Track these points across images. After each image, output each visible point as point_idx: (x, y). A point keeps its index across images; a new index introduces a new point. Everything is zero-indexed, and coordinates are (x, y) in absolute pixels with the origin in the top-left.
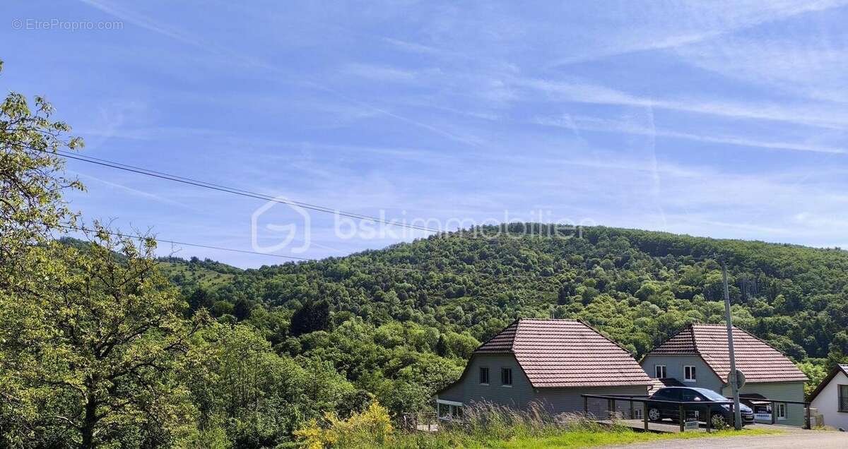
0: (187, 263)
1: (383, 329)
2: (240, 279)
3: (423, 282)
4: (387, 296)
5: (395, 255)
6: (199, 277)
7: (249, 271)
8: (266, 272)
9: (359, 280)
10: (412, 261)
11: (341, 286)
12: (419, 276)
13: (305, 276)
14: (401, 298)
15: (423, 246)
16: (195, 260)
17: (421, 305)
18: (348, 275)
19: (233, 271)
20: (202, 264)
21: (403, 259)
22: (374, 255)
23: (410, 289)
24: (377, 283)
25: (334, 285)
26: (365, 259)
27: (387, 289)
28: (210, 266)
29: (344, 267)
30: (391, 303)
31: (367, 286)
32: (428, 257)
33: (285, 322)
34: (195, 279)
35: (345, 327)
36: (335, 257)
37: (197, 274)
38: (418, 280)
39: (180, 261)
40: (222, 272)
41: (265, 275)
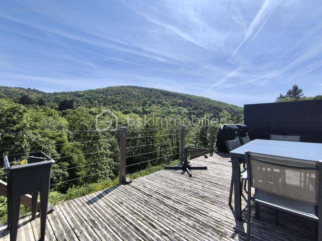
0: (26, 90)
1: (92, 109)
2: (45, 95)
3: (106, 99)
4: (94, 102)
5: (98, 91)
6: (30, 94)
7: (50, 93)
8: (55, 94)
9: (86, 97)
10: (102, 93)
11: (80, 99)
12: (104, 97)
13: (68, 96)
14: (99, 103)
15: (106, 89)
16: (29, 89)
17: (105, 105)
18: (83, 96)
19: (43, 93)
20: (32, 90)
21: (99, 93)
22: (91, 91)
23: (102, 100)
24: (91, 98)
25: (78, 99)
26: (88, 92)
27: (95, 100)
28: (35, 91)
29: (81, 93)
30: (96, 104)
31: (88, 99)
32: (107, 92)
33: (57, 106)
34: (28, 95)
35: (79, 108)
36: (79, 91)
37: (29, 93)
38: (104, 98)
39: (24, 89)
40: (40, 93)
41: (55, 95)
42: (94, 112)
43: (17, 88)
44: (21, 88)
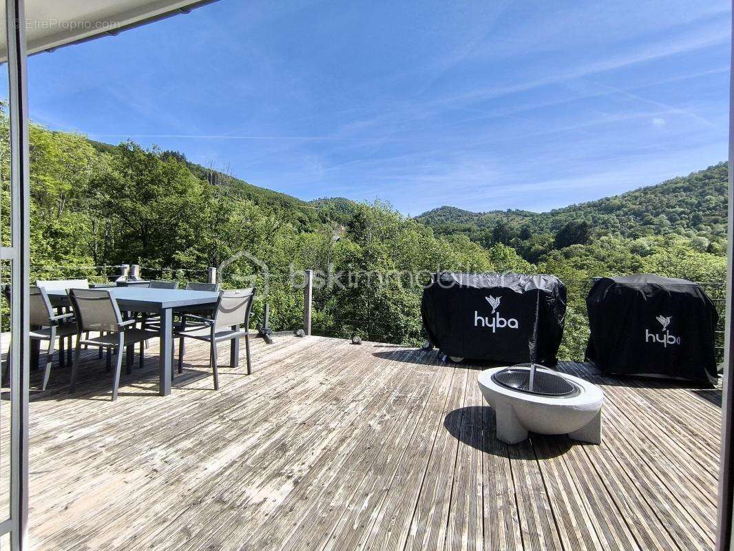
0: (505, 213)
1: (642, 241)
2: (536, 219)
3: (699, 204)
4: (656, 220)
5: (669, 189)
7: (544, 214)
8: (554, 213)
9: (629, 211)
10: (686, 189)
11: (613, 216)
12: (694, 201)
13: (582, 213)
14: (672, 220)
15: (701, 176)
16: (509, 211)
17: (694, 225)
18: (619, 208)
19: (532, 215)
20: (514, 213)
21: (675, 190)
22: (646, 191)
23: (683, 213)
24: (647, 211)
25: (606, 217)
26: (637, 194)
27: (657, 215)
28: (518, 213)
29: (617, 202)
30: (661, 224)
31: (637, 214)
32: (705, 184)
33: (552, 240)
34: (508, 222)
35: (603, 241)
36: (609, 196)
37: (510, 219)
38: (692, 205)
39: (501, 212)
40: (526, 216)
42: (648, 248)
43: (493, 213)
44: (498, 212)
